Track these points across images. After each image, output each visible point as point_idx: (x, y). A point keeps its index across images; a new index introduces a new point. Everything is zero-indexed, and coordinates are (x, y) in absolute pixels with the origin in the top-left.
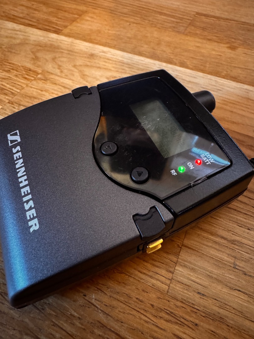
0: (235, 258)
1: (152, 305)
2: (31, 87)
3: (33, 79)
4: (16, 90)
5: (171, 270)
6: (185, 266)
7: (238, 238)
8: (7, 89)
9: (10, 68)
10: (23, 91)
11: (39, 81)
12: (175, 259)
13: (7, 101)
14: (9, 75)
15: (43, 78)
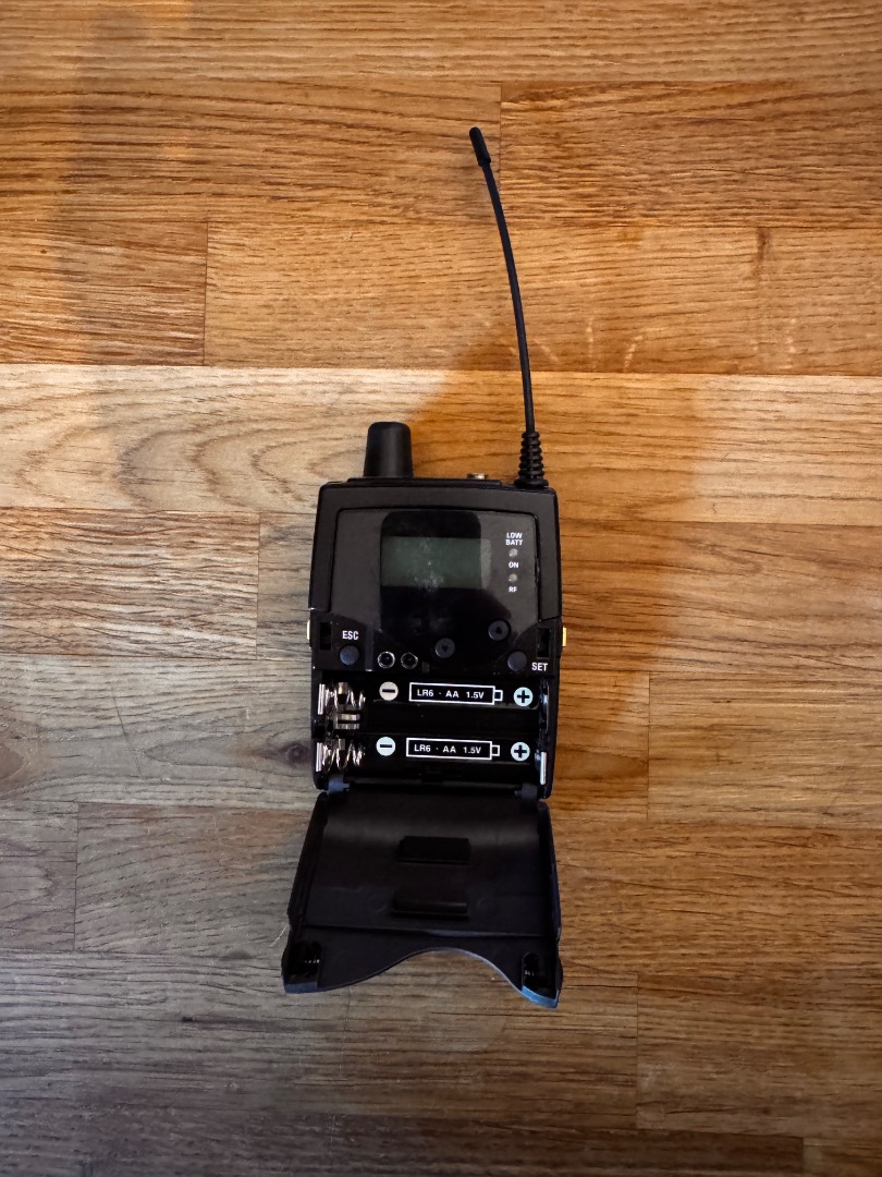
0: (717, 748)
1: (636, 840)
2: (272, 570)
3: (256, 544)
4: (245, 589)
5: (643, 794)
6: (660, 783)
7: (716, 721)
8: (229, 594)
9: (188, 535)
10: (262, 585)
11: (272, 546)
12: (644, 780)
13: (254, 624)
14: (203, 556)
15: (276, 535)
